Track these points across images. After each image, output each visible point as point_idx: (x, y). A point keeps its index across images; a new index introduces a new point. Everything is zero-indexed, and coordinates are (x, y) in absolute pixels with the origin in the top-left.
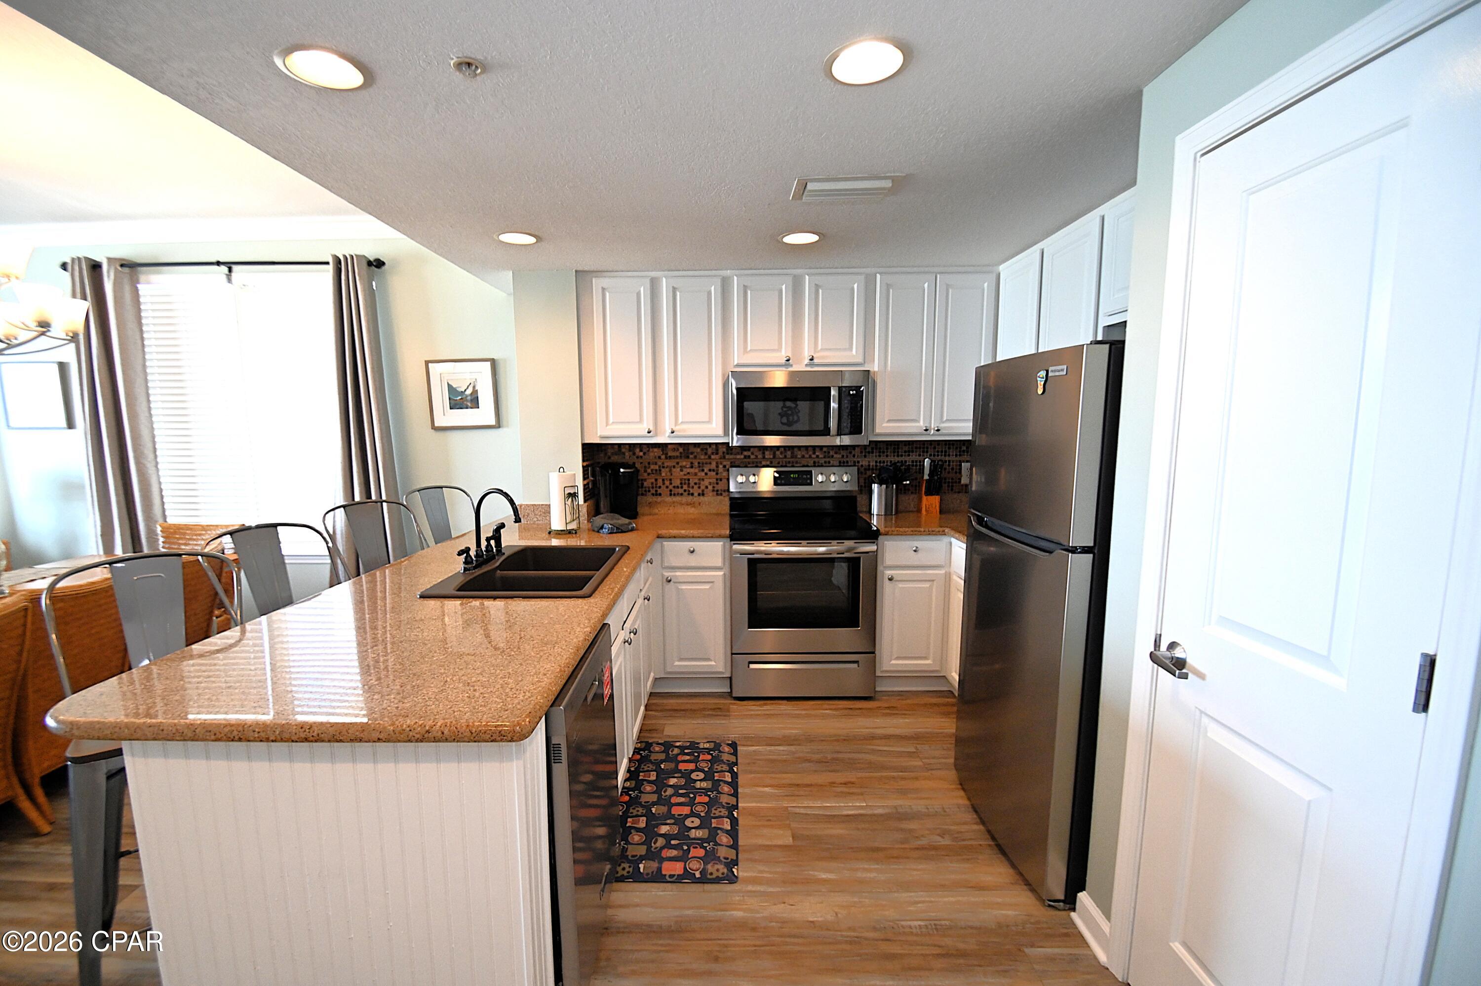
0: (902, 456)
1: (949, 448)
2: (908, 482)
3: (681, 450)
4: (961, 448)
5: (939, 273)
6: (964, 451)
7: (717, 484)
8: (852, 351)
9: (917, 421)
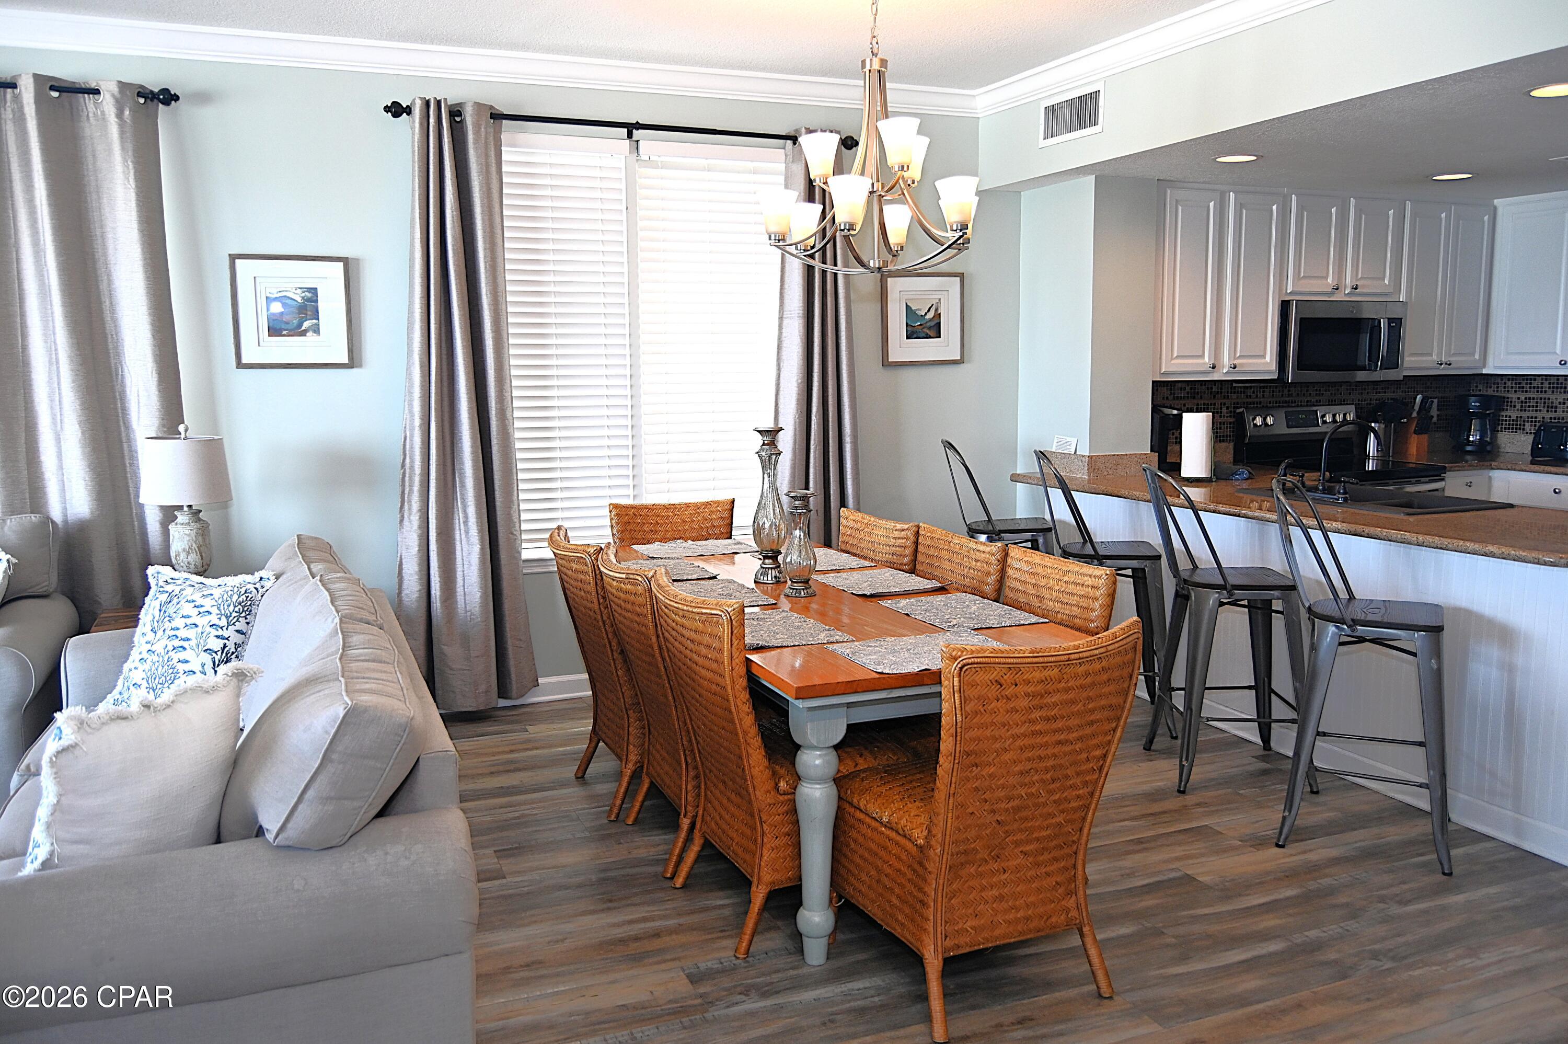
0: (1380, 393)
1: (1417, 384)
2: (1405, 420)
3: (1188, 389)
4: (1426, 383)
5: (1455, 204)
6: (1428, 388)
7: (1220, 428)
8: (1384, 280)
9: (1431, 355)
